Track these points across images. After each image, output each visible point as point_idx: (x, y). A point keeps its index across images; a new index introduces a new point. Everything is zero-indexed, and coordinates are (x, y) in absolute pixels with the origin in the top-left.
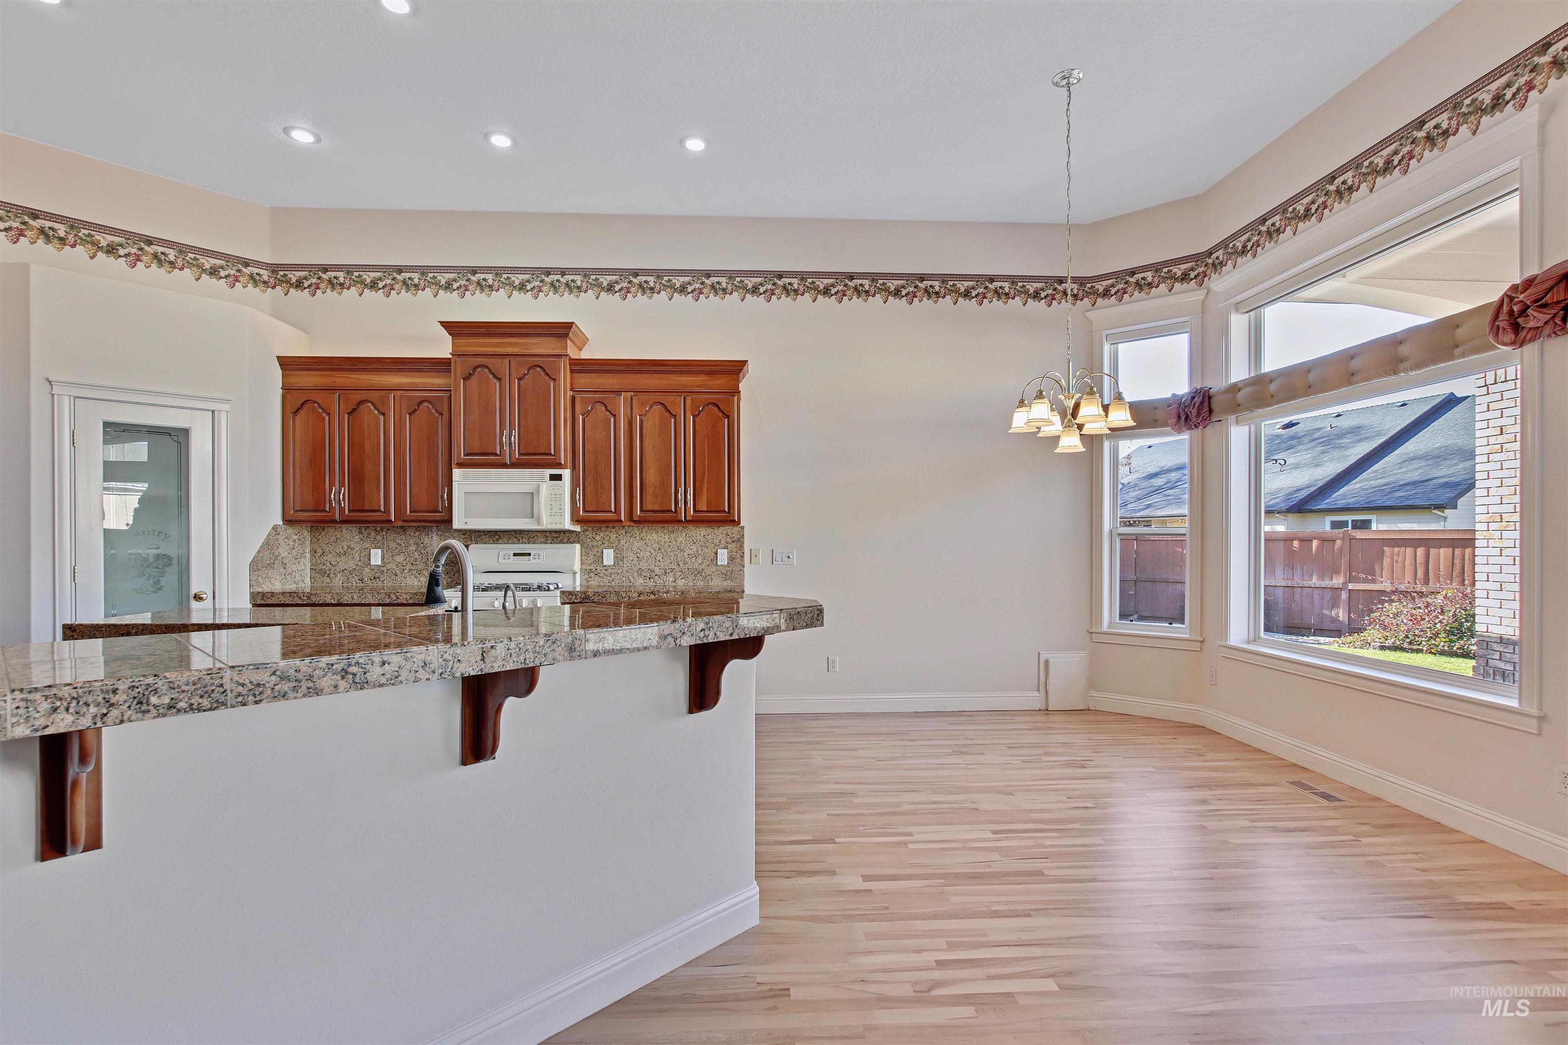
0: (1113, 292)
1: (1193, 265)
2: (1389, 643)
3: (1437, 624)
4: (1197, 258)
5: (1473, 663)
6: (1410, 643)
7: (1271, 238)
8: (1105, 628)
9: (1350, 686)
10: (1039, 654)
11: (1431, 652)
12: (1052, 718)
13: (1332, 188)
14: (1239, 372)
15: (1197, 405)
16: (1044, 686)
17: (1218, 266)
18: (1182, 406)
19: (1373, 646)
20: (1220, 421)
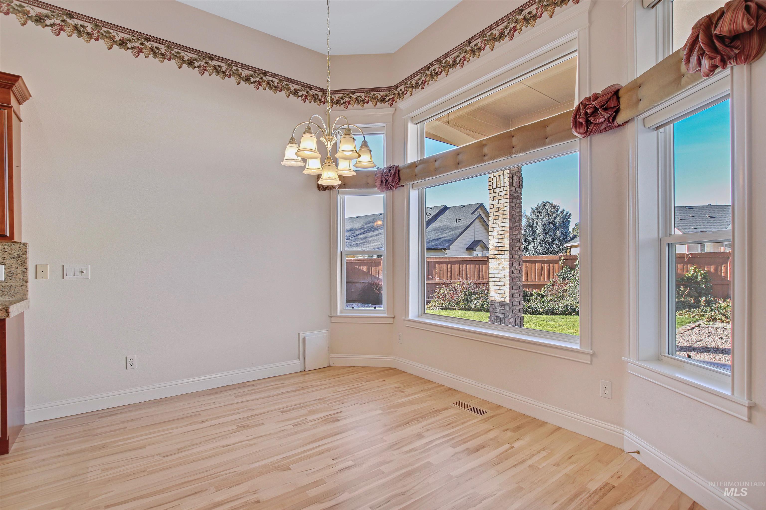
0: (342, 102)
1: (387, 93)
2: (444, 306)
3: (459, 297)
4: (389, 89)
5: (488, 314)
6: (451, 306)
7: (433, 78)
8: (339, 314)
9: (482, 340)
10: (299, 334)
11: (459, 310)
12: (309, 377)
13: (469, 48)
14: (413, 158)
15: (392, 175)
16: (302, 356)
17: (401, 95)
18: (384, 174)
19: (438, 308)
20: (403, 186)
